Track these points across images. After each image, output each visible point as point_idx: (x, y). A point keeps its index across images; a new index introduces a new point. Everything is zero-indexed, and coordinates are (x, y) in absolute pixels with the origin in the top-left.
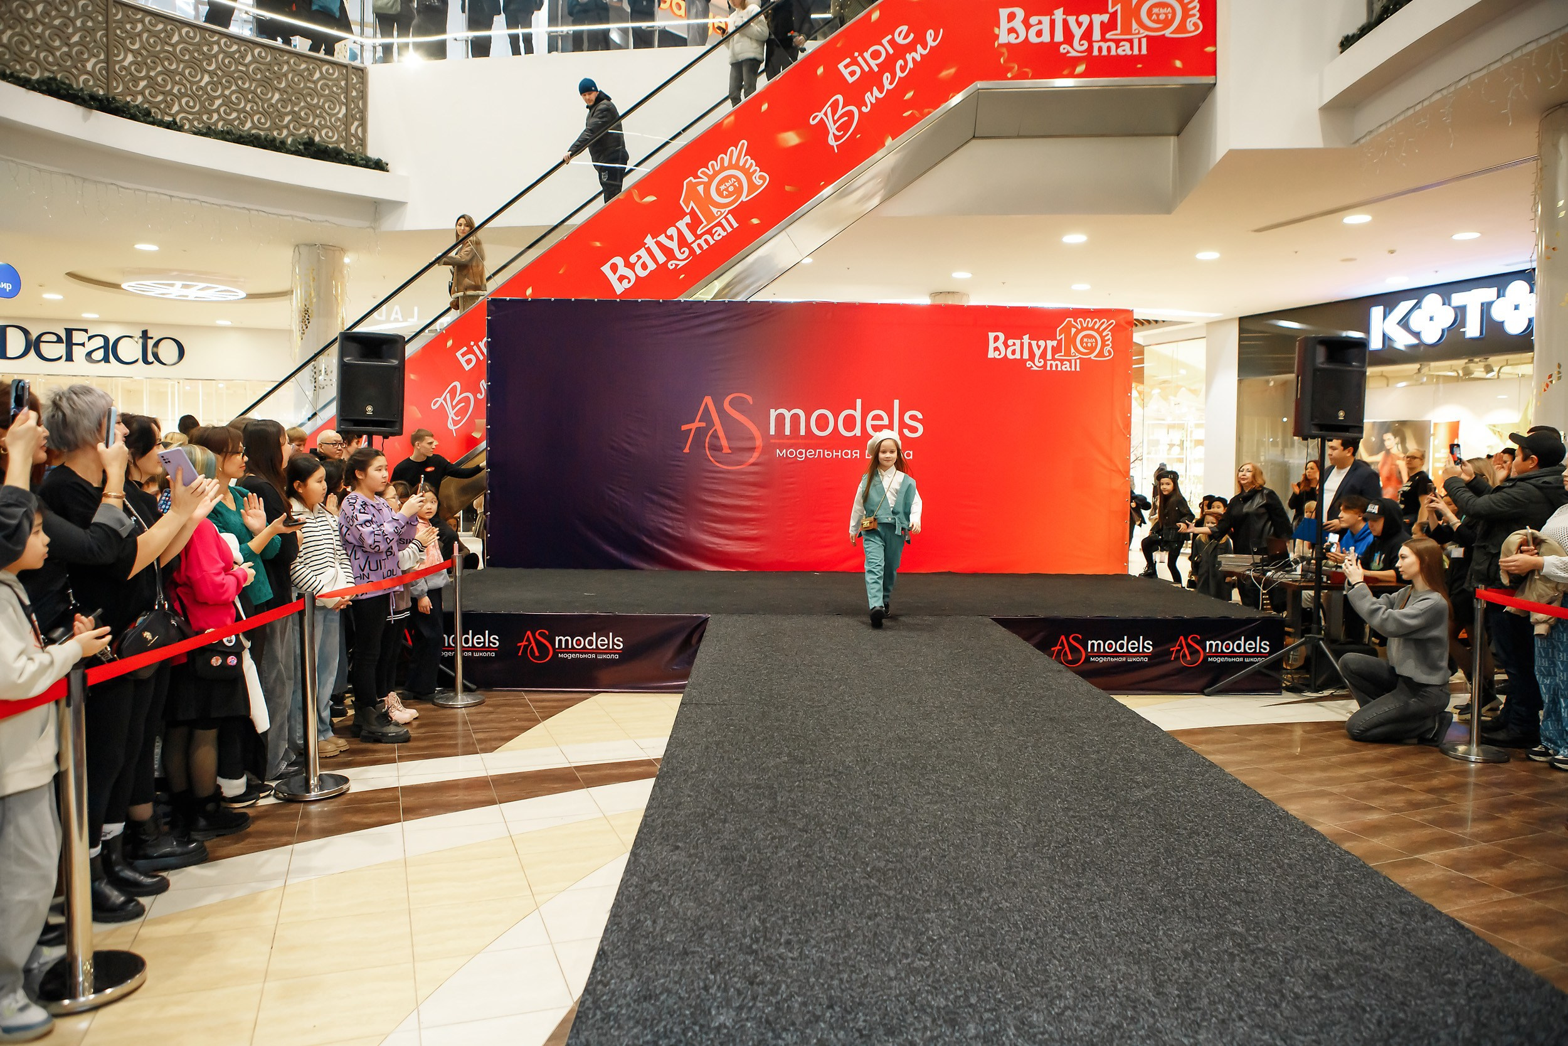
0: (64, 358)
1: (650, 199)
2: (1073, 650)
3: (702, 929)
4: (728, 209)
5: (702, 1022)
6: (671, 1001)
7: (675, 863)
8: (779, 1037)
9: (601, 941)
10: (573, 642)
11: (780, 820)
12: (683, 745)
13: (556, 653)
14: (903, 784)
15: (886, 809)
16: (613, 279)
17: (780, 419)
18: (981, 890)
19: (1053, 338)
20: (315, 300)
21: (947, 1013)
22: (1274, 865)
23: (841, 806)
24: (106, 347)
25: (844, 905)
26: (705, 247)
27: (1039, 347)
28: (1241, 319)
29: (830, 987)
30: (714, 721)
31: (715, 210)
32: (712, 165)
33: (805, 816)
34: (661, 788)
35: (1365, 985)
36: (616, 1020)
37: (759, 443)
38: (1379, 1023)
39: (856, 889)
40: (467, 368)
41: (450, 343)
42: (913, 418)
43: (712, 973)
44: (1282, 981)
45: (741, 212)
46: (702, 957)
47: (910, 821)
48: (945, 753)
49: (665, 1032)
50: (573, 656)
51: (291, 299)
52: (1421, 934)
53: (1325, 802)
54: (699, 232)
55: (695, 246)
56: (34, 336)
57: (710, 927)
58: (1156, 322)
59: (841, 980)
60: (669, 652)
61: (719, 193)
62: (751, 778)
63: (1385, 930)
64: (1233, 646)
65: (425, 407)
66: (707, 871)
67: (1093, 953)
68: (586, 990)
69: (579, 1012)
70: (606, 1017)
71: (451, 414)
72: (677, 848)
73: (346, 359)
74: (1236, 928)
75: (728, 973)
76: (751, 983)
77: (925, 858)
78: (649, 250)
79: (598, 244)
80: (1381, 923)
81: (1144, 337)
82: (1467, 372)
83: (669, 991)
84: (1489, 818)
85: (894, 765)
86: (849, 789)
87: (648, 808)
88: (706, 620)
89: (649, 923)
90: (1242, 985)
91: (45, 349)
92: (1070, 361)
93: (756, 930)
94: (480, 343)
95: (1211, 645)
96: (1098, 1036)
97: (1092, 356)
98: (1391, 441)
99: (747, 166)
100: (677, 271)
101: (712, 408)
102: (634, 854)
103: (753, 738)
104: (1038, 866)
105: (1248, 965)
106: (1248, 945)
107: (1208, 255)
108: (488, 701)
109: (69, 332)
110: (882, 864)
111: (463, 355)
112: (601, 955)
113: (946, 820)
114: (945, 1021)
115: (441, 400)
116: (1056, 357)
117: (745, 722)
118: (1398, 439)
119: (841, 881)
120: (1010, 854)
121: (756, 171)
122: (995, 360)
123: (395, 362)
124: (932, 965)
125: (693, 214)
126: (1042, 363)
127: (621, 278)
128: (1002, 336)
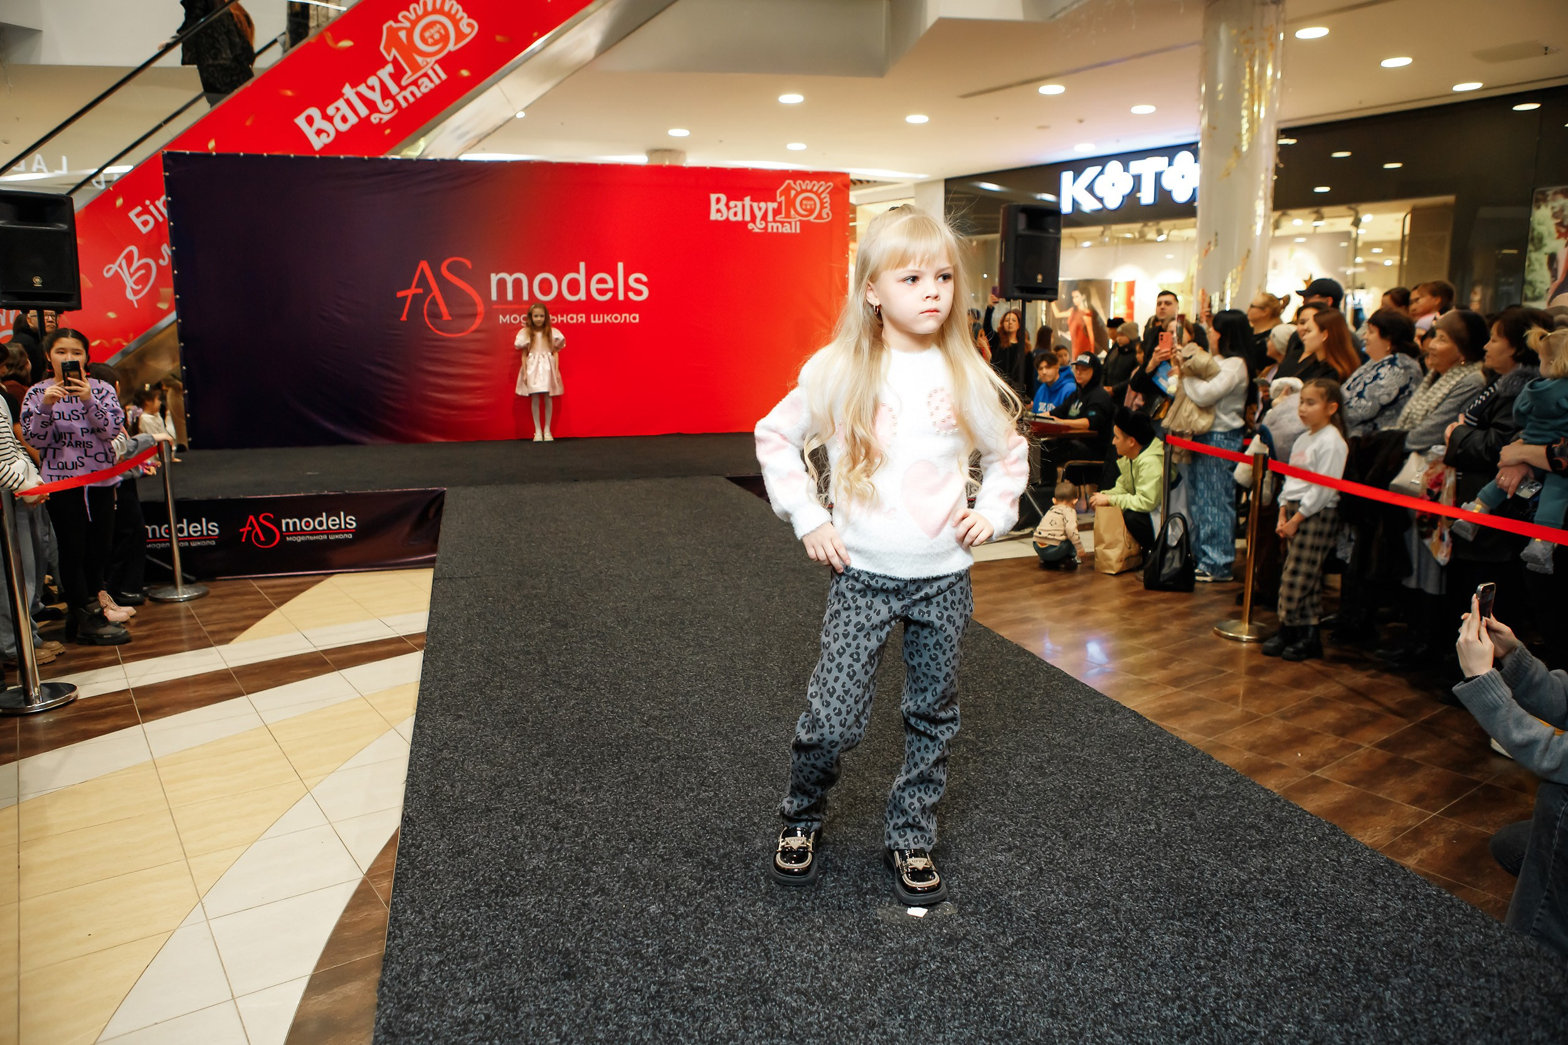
1: (346, 44)
3: (500, 787)
4: (434, 59)
6: (484, 853)
7: (460, 731)
8: (590, 870)
9: (405, 809)
10: (301, 524)
11: (554, 681)
12: (445, 619)
13: (283, 536)
14: (665, 639)
16: (309, 132)
17: (502, 284)
18: (749, 727)
19: (774, 200)
21: (735, 833)
22: (995, 682)
23: (611, 665)
25: (628, 751)
26: (411, 99)
27: (760, 209)
28: (948, 181)
29: (629, 823)
30: (471, 594)
31: (419, 59)
32: (415, 9)
33: (577, 676)
34: (431, 662)
35: (1070, 770)
36: (436, 877)
37: (480, 310)
38: (1082, 797)
39: (637, 737)
40: (144, 230)
41: (119, 202)
42: (638, 281)
43: (517, 824)
44: (1007, 774)
45: (449, 63)
46: (504, 811)
47: (677, 673)
48: (699, 607)
49: (484, 880)
50: (303, 538)
52: (1111, 725)
53: (1029, 626)
54: (404, 83)
55: (400, 98)
57: (507, 785)
58: (868, 182)
59: (637, 816)
60: (405, 528)
61: (424, 40)
62: (519, 645)
63: (1084, 726)
65: (97, 276)
66: (493, 734)
67: (852, 770)
69: (397, 874)
71: (129, 282)
72: (460, 717)
75: (533, 822)
76: (556, 829)
77: (695, 704)
78: (348, 102)
79: (289, 93)
80: (1080, 720)
81: (857, 197)
82: (1142, 235)
83: (480, 845)
84: (1157, 629)
85: (654, 622)
86: (615, 649)
87: (422, 683)
88: (443, 493)
89: (448, 787)
90: (976, 781)
92: (790, 223)
93: (551, 783)
94: (157, 203)
96: (864, 835)
97: (812, 218)
98: (1078, 298)
99: (453, 12)
100: (381, 126)
101: (429, 274)
103: (513, 607)
104: (798, 702)
105: (979, 765)
106: (978, 749)
107: (917, 119)
108: (213, 592)
110: (657, 713)
111: (138, 215)
112: (406, 820)
113: (709, 668)
114: (734, 840)
115: (115, 267)
116: (777, 218)
117: (502, 592)
118: (1084, 297)
119: (622, 731)
120: (771, 693)
121: (462, 18)
122: (716, 222)
123: (64, 227)
124: (716, 795)
125: (395, 62)
126: (764, 225)
127: (319, 132)
128: (723, 197)
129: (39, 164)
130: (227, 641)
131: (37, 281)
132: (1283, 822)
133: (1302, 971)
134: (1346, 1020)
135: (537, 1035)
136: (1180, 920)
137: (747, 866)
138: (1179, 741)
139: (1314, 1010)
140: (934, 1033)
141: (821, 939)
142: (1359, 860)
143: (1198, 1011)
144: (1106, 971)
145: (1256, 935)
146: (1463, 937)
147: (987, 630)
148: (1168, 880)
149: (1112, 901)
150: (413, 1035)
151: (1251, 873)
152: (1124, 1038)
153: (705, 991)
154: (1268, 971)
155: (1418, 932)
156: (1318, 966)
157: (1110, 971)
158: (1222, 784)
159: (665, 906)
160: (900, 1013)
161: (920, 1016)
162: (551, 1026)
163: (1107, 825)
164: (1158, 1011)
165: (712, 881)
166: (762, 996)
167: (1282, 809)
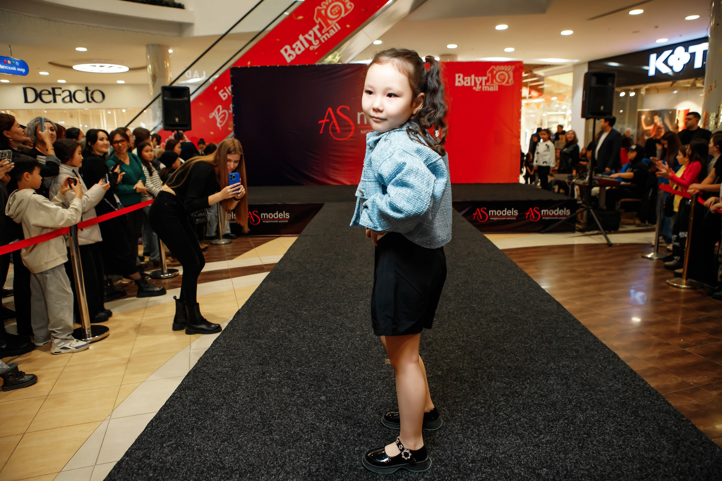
0: (53, 101)
1: (300, 17)
2: (483, 214)
4: (336, 21)
5: (266, 331)
6: (257, 325)
7: (275, 287)
10: (268, 216)
13: (261, 220)
15: (363, 270)
16: (286, 55)
19: (485, 75)
20: (157, 70)
24: (70, 95)
26: (326, 39)
27: (479, 80)
28: (590, 63)
31: (330, 22)
37: (353, 128)
38: (505, 331)
40: (224, 99)
41: (216, 88)
43: (275, 318)
44: (480, 320)
45: (342, 22)
46: (274, 314)
49: (252, 333)
50: (269, 221)
51: (147, 71)
52: (542, 307)
54: (323, 32)
55: (322, 39)
56: (39, 91)
57: (280, 306)
58: (549, 65)
59: (319, 320)
61: (332, 13)
62: (316, 260)
64: (554, 212)
65: (207, 117)
66: (286, 289)
68: (230, 323)
70: (235, 329)
71: (218, 120)
73: (165, 98)
74: (474, 305)
75: (281, 318)
76: (287, 321)
77: (369, 285)
78: (301, 42)
79: (278, 40)
80: (530, 304)
82: (695, 85)
83: (258, 323)
88: (324, 204)
89: (259, 304)
90: (464, 321)
91: (45, 98)
92: (493, 86)
93: (296, 306)
94: (228, 87)
95: (544, 212)
97: (504, 84)
98: (657, 120)
100: (314, 51)
101: (332, 113)
102: (261, 285)
105: (470, 316)
106: (475, 310)
107: (567, 32)
109: (53, 89)
111: (222, 93)
112: (238, 313)
114: (350, 331)
115: (213, 114)
116: (487, 84)
118: (660, 119)
121: (347, 3)
122: (458, 87)
123: (186, 98)
124: (354, 316)
125: (320, 24)
126: (480, 87)
127: (289, 55)
128: (462, 75)
129: (196, 74)
130: (232, 259)
131: (177, 120)
132: (592, 350)
133: (548, 403)
134: (551, 421)
135: (239, 379)
136: (509, 379)
137: (349, 339)
138: (570, 316)
139: (541, 416)
140: (376, 399)
141: (357, 365)
142: (616, 368)
143: (489, 408)
144: (461, 391)
145: (539, 387)
146: (639, 401)
147: (517, 266)
148: (518, 364)
149: (486, 368)
150: (201, 373)
151: (559, 366)
152: (450, 412)
153: (304, 375)
154: (533, 401)
155: (618, 397)
156: (557, 401)
157: (463, 391)
158: (576, 333)
159: (309, 348)
160: (368, 391)
161: (375, 394)
162: (245, 377)
163: (506, 343)
164: (472, 406)
165: (332, 343)
166: (322, 379)
167: (596, 345)
